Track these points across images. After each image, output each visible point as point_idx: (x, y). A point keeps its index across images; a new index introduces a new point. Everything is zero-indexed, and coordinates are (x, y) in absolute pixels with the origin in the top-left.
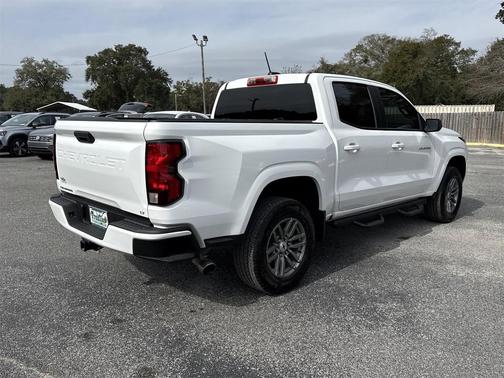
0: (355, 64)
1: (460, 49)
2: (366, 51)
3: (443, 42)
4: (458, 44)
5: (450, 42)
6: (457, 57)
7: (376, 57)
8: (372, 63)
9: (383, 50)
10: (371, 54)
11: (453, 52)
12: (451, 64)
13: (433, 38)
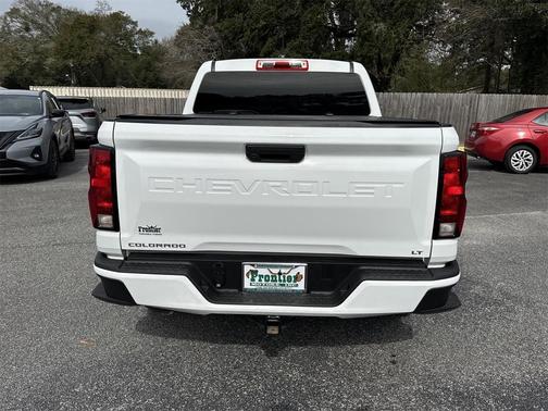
0: (10, 32)
1: (138, 29)
2: (25, 17)
3: (118, 20)
4: (135, 23)
5: (127, 20)
6: (137, 37)
7: (39, 27)
8: (35, 33)
9: (47, 19)
10: (32, 21)
11: (131, 31)
12: (131, 44)
13: (108, 13)
